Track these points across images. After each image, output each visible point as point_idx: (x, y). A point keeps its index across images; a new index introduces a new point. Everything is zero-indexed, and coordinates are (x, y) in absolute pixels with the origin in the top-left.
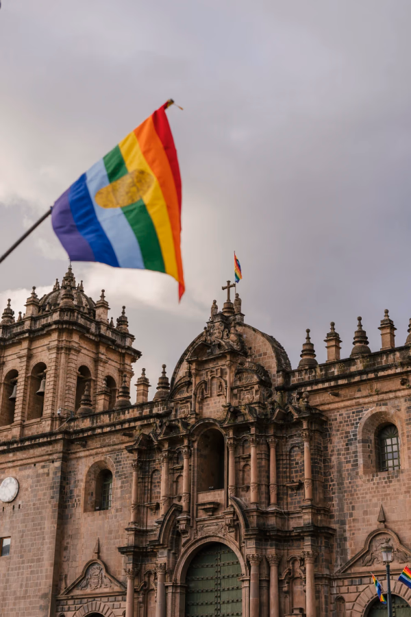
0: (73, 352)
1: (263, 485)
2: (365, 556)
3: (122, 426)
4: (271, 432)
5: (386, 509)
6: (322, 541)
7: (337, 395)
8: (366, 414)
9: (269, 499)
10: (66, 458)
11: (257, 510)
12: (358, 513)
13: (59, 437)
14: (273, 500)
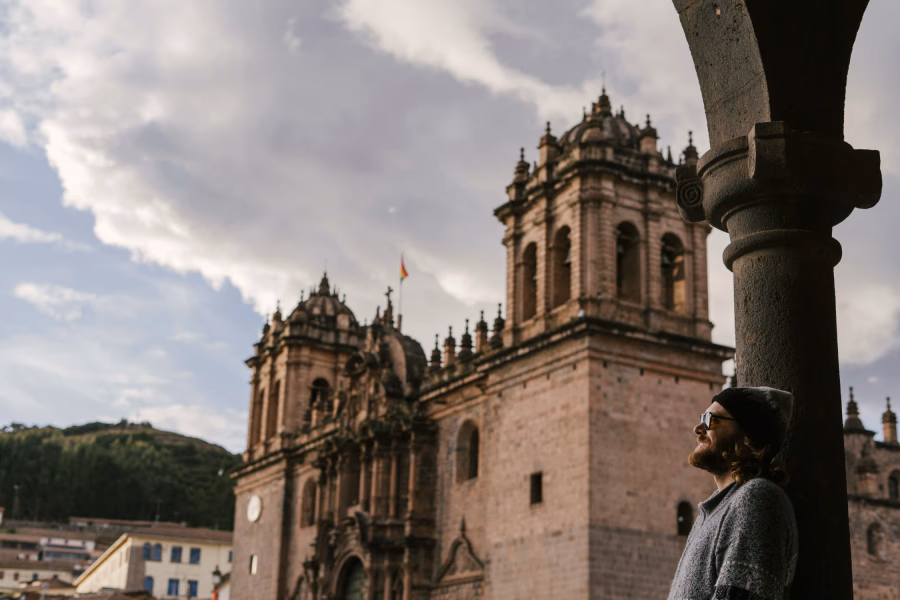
1: (382, 500)
2: (450, 566)
4: (394, 444)
5: (467, 518)
6: (422, 553)
7: (444, 403)
8: (460, 421)
9: (387, 511)
10: (290, 476)
11: (373, 524)
12: (450, 522)
14: (392, 511)
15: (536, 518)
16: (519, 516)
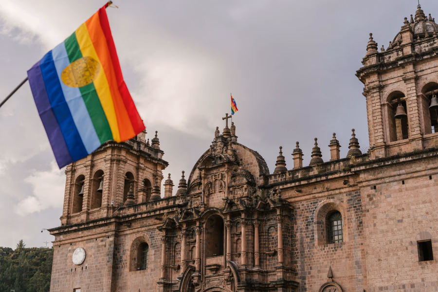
0: (121, 163)
1: (250, 253)
3: (155, 213)
4: (256, 217)
5: (333, 269)
6: (290, 291)
7: (300, 191)
8: (320, 205)
9: (254, 262)
10: (117, 235)
11: (246, 270)
12: (314, 272)
13: (113, 220)
14: (257, 263)
15: (426, 271)
16: (407, 269)
